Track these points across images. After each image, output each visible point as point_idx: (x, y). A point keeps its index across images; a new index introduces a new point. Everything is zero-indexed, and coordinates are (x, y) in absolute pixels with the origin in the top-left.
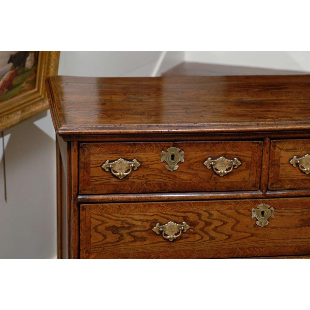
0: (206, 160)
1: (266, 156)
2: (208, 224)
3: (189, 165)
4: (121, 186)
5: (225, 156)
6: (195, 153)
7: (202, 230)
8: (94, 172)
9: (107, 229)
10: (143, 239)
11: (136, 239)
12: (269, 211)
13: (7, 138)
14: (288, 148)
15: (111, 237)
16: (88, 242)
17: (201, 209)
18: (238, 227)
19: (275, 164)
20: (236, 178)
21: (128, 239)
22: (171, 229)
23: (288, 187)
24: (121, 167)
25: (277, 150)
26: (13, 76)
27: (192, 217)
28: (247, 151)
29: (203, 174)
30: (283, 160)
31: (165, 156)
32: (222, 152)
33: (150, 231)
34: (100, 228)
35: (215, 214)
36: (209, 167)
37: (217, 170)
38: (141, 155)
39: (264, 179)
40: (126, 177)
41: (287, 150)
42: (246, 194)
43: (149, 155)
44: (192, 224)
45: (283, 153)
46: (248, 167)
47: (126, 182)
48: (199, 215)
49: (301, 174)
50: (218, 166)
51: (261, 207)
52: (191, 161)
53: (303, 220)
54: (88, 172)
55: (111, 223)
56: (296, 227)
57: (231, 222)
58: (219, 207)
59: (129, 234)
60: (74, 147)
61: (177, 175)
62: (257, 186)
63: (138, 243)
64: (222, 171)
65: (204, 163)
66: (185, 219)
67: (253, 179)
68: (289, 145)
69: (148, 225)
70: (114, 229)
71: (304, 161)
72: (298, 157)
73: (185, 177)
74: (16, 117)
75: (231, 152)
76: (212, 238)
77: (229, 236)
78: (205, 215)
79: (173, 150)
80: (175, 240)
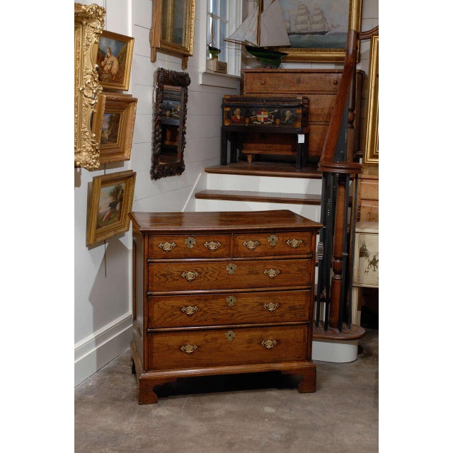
0: (205, 243)
1: (232, 242)
2: (206, 273)
3: (197, 246)
4: (167, 255)
5: (214, 241)
6: (200, 241)
7: (204, 276)
8: (155, 248)
9: (161, 275)
10: (177, 280)
11: (174, 280)
12: (235, 267)
13: (107, 244)
15: (163, 279)
16: (153, 281)
17: (203, 266)
18: (221, 275)
19: (236, 245)
20: (219, 252)
21: (171, 280)
22: (190, 275)
23: (242, 256)
24: (167, 246)
25: (237, 239)
26: (110, 214)
27: (200, 270)
28: (223, 239)
29: (204, 250)
30: (240, 244)
31: (187, 241)
32: (212, 240)
33: (180, 276)
34: (158, 275)
35: (210, 269)
36: (207, 247)
37: (210, 248)
38: (176, 241)
39: (231, 252)
40: (169, 251)
41: (242, 239)
42: (224, 259)
43: (180, 241)
44: (200, 273)
45: (240, 240)
46: (224, 246)
47: (170, 253)
48: (202, 269)
49: (248, 250)
50: (210, 246)
51: (231, 265)
52: (199, 244)
53: (249, 271)
54: (152, 248)
55: (163, 272)
56: (247, 274)
57: (217, 272)
58: (211, 265)
59: (171, 277)
60: (146, 237)
61: (192, 250)
62: (228, 256)
63: (175, 282)
64: (212, 248)
65: (205, 245)
66: (197, 271)
67: (227, 252)
68: (242, 236)
69: (179, 273)
70: (164, 275)
71: (249, 244)
72: (246, 242)
73: (196, 251)
74: (112, 234)
75: (216, 240)
76: (209, 280)
77: (217, 279)
78: (205, 269)
79: (190, 239)
80: (192, 280)
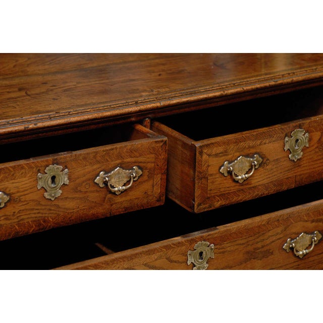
0: (98, 175)
3: (75, 187)
5: (122, 166)
12: (209, 249)
14: (218, 152)
19: (202, 176)
23: (218, 204)
25: (205, 157)
28: (149, 154)
29: (94, 197)
30: (212, 170)
31: (43, 181)
32: (118, 162)
36: (102, 185)
37: (113, 187)
41: (217, 155)
46: (151, 175)
49: (234, 184)
50: (113, 182)
52: (78, 181)
53: (248, 253)
58: (145, 259)
61: (60, 203)
64: (120, 187)
65: (95, 181)
68: (218, 148)
71: (236, 166)
72: (230, 163)
73: (72, 205)
75: (129, 160)
